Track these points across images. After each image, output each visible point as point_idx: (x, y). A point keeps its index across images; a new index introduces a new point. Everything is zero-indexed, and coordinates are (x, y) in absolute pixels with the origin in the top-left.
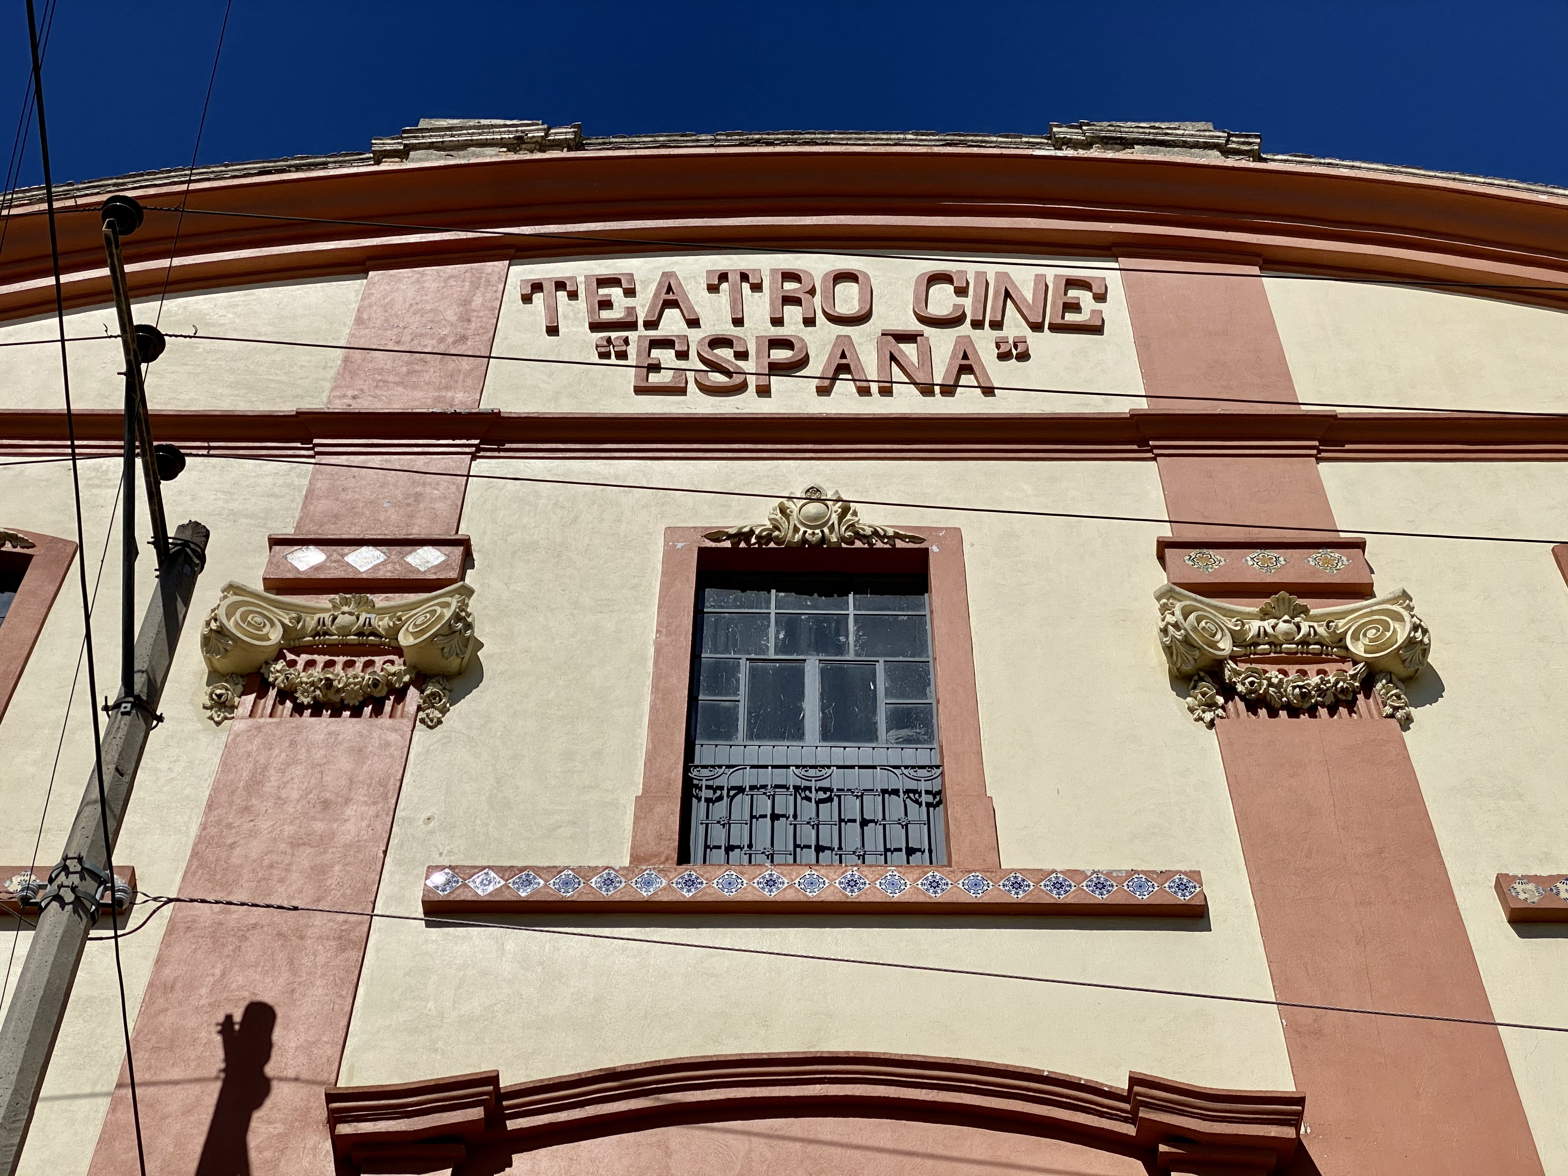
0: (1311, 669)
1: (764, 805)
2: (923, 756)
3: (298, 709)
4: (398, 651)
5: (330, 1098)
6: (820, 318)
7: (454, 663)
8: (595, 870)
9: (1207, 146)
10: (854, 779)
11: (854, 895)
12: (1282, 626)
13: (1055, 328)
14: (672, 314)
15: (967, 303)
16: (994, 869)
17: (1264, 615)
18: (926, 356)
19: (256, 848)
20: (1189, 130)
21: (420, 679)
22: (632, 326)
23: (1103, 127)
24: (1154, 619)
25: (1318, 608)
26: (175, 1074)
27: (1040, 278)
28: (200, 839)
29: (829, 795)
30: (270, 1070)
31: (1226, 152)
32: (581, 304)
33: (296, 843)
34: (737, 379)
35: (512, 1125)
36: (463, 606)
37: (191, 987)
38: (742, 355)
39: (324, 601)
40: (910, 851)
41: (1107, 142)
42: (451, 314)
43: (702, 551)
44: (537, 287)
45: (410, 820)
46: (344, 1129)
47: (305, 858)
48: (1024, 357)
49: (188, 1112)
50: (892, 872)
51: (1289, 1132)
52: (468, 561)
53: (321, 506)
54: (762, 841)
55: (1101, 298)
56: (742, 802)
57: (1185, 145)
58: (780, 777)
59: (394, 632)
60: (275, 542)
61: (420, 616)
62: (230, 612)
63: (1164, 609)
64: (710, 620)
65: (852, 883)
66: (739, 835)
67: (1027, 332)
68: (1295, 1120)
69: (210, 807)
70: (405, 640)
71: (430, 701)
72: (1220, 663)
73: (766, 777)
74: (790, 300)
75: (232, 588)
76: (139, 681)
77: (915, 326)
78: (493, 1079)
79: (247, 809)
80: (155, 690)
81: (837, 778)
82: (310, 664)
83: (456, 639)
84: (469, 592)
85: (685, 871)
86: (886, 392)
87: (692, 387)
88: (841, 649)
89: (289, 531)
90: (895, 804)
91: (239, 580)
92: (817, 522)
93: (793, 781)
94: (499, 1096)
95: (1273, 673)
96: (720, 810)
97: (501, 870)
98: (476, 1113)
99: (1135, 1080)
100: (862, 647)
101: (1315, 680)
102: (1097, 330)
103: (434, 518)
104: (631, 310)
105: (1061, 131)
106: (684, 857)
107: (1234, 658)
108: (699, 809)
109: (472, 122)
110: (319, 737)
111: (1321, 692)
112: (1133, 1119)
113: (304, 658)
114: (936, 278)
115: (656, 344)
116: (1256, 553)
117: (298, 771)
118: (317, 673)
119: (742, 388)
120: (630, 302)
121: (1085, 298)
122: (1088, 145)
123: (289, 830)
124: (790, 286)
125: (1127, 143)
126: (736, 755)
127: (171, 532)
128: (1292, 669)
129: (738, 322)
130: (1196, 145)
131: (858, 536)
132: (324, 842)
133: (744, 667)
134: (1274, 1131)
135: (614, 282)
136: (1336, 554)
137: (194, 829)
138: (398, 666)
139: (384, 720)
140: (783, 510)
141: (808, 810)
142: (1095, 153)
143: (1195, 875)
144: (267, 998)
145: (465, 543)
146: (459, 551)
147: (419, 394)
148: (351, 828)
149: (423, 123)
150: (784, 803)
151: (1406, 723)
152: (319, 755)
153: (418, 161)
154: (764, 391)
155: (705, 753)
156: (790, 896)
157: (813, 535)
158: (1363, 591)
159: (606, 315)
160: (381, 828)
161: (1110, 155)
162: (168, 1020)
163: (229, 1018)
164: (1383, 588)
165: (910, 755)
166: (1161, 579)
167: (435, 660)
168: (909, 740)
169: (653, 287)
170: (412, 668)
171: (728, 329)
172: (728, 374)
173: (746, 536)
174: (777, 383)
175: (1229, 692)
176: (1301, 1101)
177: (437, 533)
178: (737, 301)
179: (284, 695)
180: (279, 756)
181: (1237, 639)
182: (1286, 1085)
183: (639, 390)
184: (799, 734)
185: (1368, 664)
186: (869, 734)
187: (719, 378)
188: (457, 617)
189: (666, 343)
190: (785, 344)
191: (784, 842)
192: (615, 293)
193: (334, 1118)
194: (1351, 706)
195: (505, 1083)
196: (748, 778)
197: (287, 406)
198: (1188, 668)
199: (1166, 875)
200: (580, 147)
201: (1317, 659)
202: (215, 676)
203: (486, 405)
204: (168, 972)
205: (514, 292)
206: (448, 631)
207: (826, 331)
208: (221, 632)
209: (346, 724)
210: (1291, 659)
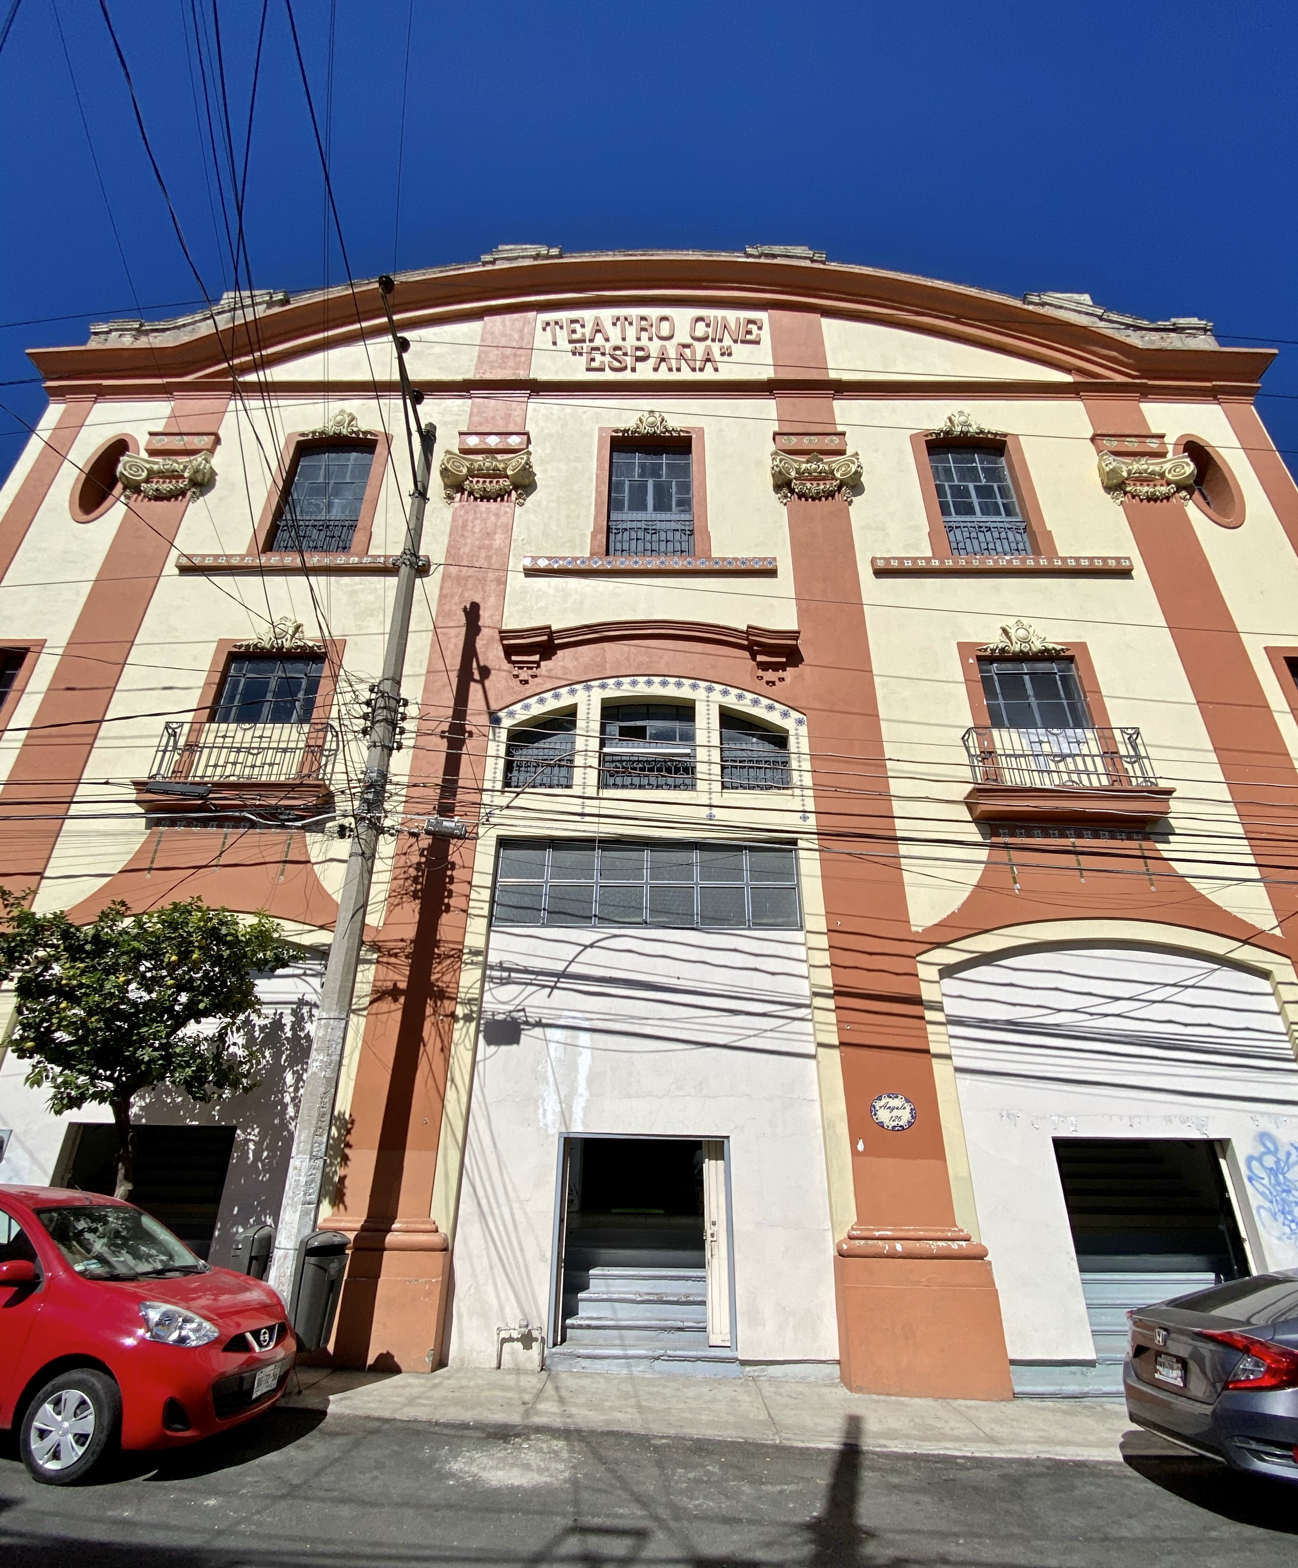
0: (821, 483)
1: (634, 535)
2: (687, 517)
3: (476, 499)
4: (507, 477)
5: (500, 632)
6: (655, 338)
7: (527, 482)
8: (578, 558)
9: (805, 258)
10: (664, 525)
11: (663, 567)
12: (814, 466)
13: (743, 342)
14: (599, 335)
15: (710, 330)
16: (709, 558)
17: (808, 462)
18: (694, 353)
19: (467, 549)
20: (799, 250)
21: (516, 488)
22: (584, 341)
23: (766, 249)
24: (768, 462)
25: (827, 459)
26: (451, 624)
27: (738, 319)
28: (449, 546)
29: (656, 532)
30: (480, 623)
31: (813, 261)
32: (565, 331)
33: (480, 548)
34: (623, 365)
35: (556, 642)
36: (528, 459)
37: (452, 596)
38: (625, 354)
39: (480, 457)
40: (682, 552)
41: (767, 256)
42: (516, 336)
43: (612, 437)
44: (548, 324)
45: (516, 540)
46: (505, 642)
47: (483, 553)
48: (730, 354)
49: (457, 636)
50: (676, 559)
51: (794, 642)
52: (529, 442)
53: (476, 419)
54: (633, 548)
55: (760, 328)
56: (626, 534)
57: (797, 257)
58: (639, 525)
59: (505, 469)
60: (461, 434)
61: (514, 463)
62: (448, 460)
63: (773, 459)
64: (615, 465)
65: (662, 563)
66: (626, 546)
67: (731, 343)
68: (796, 639)
69: (451, 534)
70: (509, 473)
71: (519, 496)
72: (791, 481)
73: (635, 525)
74: (643, 329)
75: (448, 452)
76: (419, 484)
77: (689, 340)
78: (549, 627)
79: (462, 536)
80: (425, 489)
81: (658, 526)
82: (478, 482)
83: (526, 473)
84: (529, 453)
85: (610, 558)
86: (679, 370)
87: (607, 368)
88: (660, 476)
89: (465, 430)
90: (678, 534)
91: (450, 449)
92: (653, 425)
93: (644, 526)
94: (552, 633)
95: (808, 485)
96: (619, 536)
97: (549, 558)
98: (545, 638)
99: (749, 627)
100: (668, 475)
101: (822, 487)
102: (757, 342)
103: (516, 424)
104: (583, 334)
105: (749, 250)
106: (607, 554)
107: (796, 479)
108: (612, 536)
109: (519, 247)
110: (483, 509)
111: (824, 492)
112: (747, 639)
113: (475, 480)
114: (700, 319)
115: (593, 349)
116: (807, 438)
117: (478, 522)
118: (480, 485)
119: (625, 368)
120: (583, 330)
121: (754, 328)
122: (759, 257)
123: (477, 543)
124: (643, 323)
125: (774, 256)
126: (624, 517)
127: (423, 427)
128: (815, 483)
129: (624, 339)
130: (801, 258)
131: (667, 431)
132: (489, 547)
133: (627, 483)
134: (790, 642)
135: (577, 321)
136: (835, 438)
137: (446, 542)
138: (508, 483)
139: (505, 503)
140: (641, 420)
141: (648, 537)
142: (763, 260)
143: (774, 559)
144: (477, 601)
145: (527, 434)
146: (525, 437)
147: (506, 371)
148: (497, 542)
149: (501, 247)
150: (641, 534)
151: (850, 503)
152: (484, 516)
153: (500, 265)
154: (633, 370)
155: (614, 516)
156: (642, 567)
157: (651, 430)
158: (842, 453)
159: (574, 337)
160: (507, 543)
161: (768, 261)
162: (447, 607)
163: (465, 607)
164: (849, 452)
165: (684, 517)
166: (773, 448)
167: (520, 481)
168: (683, 511)
169: (591, 324)
170: (513, 483)
171: (620, 343)
172: (620, 362)
173: (626, 431)
174: (639, 365)
175: (792, 491)
176: (799, 632)
177: (517, 430)
178: (623, 331)
179: (471, 493)
180: (471, 517)
181: (798, 471)
182: (795, 627)
183: (588, 370)
184: (645, 509)
185: (841, 481)
186: (669, 509)
187: (616, 364)
188: (527, 463)
189: (597, 349)
190: (641, 349)
191: (640, 548)
192: (577, 326)
193: (502, 639)
194: (833, 497)
195: (554, 628)
196: (628, 525)
197: (459, 378)
198: (780, 482)
199: (765, 559)
200: (562, 257)
201: (824, 479)
202: (446, 486)
203: (532, 377)
204: (445, 592)
205: (539, 326)
206: (524, 469)
207: (657, 343)
208: (446, 469)
209: (492, 505)
210: (815, 479)
